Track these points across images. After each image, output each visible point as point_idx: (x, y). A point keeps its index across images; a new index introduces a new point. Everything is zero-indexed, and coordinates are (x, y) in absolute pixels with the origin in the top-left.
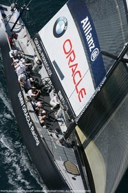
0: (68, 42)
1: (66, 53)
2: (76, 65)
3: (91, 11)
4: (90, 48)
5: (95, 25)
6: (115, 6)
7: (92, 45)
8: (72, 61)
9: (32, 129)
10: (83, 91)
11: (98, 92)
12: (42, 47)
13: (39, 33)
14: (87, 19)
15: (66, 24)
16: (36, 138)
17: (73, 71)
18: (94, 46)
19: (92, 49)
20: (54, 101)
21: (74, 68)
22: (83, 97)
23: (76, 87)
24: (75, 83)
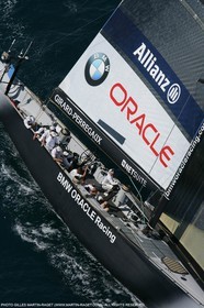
0: (118, 88)
1: (118, 104)
2: (143, 116)
3: (147, 33)
4: (162, 87)
5: (161, 52)
6: (192, 16)
7: (164, 82)
8: (133, 113)
9: (98, 220)
10: (166, 151)
11: (198, 145)
12: (71, 106)
13: (60, 86)
14: (143, 46)
15: (107, 63)
16: (108, 233)
17: (140, 127)
18: (168, 83)
19: (167, 88)
20: (108, 182)
21: (140, 122)
22: (169, 159)
23: (151, 147)
24: (148, 143)
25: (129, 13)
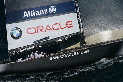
0: (29, 30)
1: (35, 33)
2: (47, 26)
5: (34, 7)
9: (78, 53)
10: (68, 23)
12: (19, 49)
13: (9, 50)
14: (25, 12)
15: (18, 28)
16: (85, 52)
17: (50, 29)
18: (46, 10)
22: (72, 24)
23: (61, 29)
24: (58, 29)
25: (11, 10)
